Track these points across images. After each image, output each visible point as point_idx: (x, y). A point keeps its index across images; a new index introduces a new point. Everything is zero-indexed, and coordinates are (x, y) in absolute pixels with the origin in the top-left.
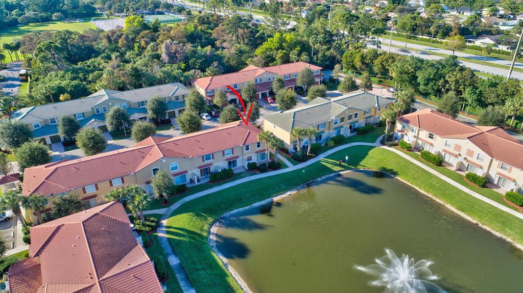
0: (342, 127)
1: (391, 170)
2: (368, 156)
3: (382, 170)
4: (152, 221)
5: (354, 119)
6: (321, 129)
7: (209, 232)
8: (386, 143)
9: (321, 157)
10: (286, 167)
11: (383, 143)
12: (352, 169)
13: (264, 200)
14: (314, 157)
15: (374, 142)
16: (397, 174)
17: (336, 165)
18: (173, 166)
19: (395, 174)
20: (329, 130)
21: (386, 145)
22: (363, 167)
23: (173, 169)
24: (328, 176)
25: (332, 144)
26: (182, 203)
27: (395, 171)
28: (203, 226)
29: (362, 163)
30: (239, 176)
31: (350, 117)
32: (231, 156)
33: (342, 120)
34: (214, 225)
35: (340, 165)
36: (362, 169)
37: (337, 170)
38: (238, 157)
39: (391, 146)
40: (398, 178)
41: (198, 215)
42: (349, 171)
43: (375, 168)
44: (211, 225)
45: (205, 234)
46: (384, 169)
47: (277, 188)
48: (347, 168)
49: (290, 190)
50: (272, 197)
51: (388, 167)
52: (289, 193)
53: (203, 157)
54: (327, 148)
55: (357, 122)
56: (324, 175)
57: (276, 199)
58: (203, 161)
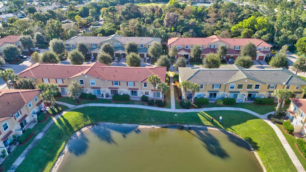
0: (239, 92)
1: (256, 144)
2: (245, 123)
3: (247, 140)
4: (58, 109)
5: (253, 89)
6: (215, 89)
7: (79, 129)
8: (272, 119)
9: (202, 110)
10: (170, 108)
11: (269, 118)
12: (221, 128)
13: (132, 124)
14: (196, 108)
15: (263, 114)
16: (257, 150)
17: (208, 120)
18: (92, 82)
19: (256, 148)
20: (225, 91)
21: (271, 120)
22: (232, 130)
23: (92, 84)
24: (196, 126)
25: (221, 103)
26: (85, 106)
27: (258, 145)
28: (80, 124)
29: (233, 127)
30: (133, 102)
31: (250, 86)
32: (132, 87)
33: (240, 86)
34: (88, 127)
35: (212, 121)
36: (230, 132)
37: (206, 124)
38: (137, 89)
39: (275, 122)
40: (256, 153)
41: (85, 116)
42: (217, 129)
43: (241, 136)
44: (85, 126)
45: (75, 129)
46: (250, 140)
47: (148, 119)
48: (216, 126)
49: (156, 124)
50: (139, 124)
51: (254, 140)
52: (153, 126)
53: (113, 82)
54: (215, 105)
55: (257, 92)
56: (192, 124)
57: (141, 127)
58: (113, 85)
